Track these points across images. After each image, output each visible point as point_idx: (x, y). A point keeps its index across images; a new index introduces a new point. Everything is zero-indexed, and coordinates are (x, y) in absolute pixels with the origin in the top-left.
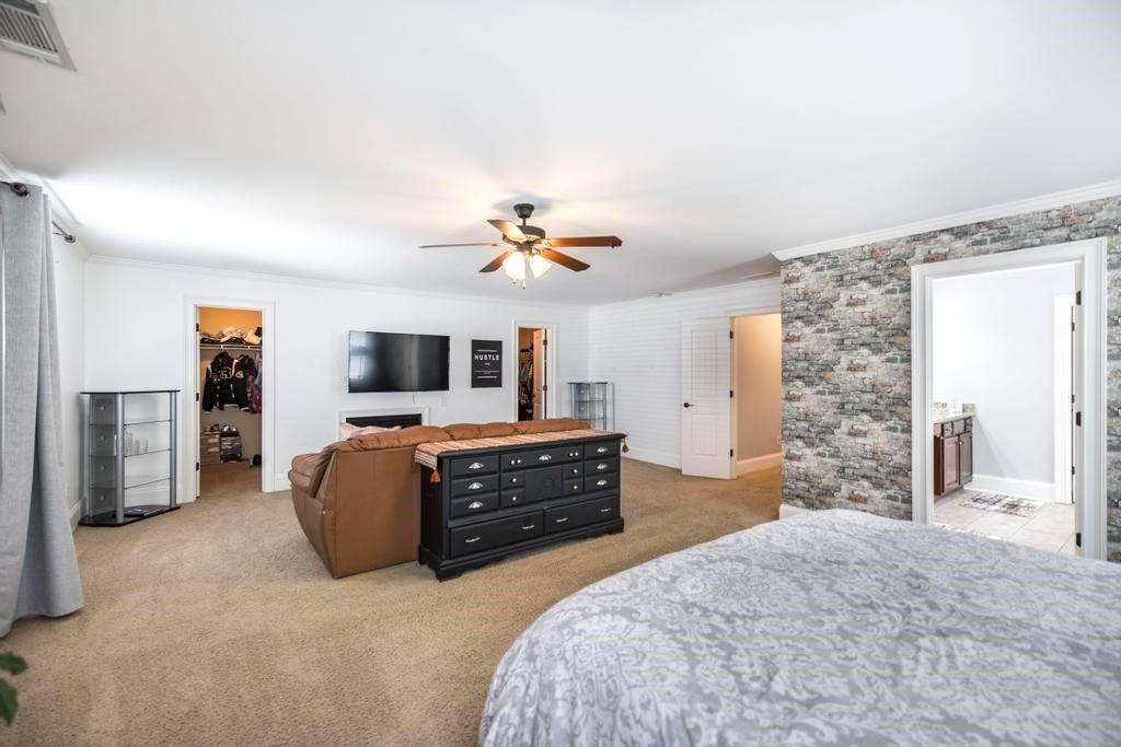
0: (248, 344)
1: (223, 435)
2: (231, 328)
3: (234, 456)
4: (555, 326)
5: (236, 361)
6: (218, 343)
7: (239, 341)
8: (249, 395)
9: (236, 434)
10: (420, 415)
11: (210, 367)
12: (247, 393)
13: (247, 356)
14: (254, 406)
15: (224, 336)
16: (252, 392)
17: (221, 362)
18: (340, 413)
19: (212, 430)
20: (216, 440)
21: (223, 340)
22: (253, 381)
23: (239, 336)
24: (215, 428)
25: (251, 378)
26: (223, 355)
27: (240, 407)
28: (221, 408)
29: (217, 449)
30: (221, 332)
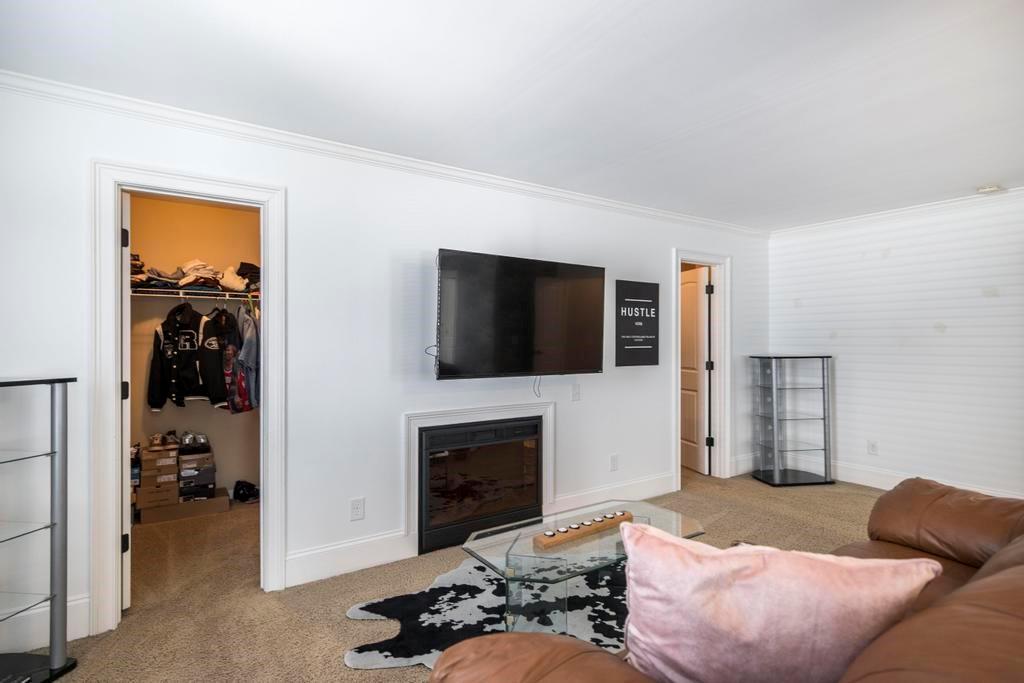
0: (225, 289)
1: (184, 450)
2: (197, 263)
3: (201, 489)
4: (728, 260)
5: (205, 319)
6: (175, 286)
7: (210, 284)
8: (228, 380)
9: (205, 449)
10: (539, 418)
11: (159, 329)
12: (224, 375)
13: (224, 311)
14: (237, 399)
15: (184, 275)
16: (234, 374)
17: (180, 320)
18: (409, 418)
19: (164, 442)
20: (171, 462)
21: (183, 282)
22: (235, 354)
23: (209, 276)
24: (170, 439)
25: (231, 349)
26: (183, 309)
27: (214, 402)
28: (180, 403)
29: (172, 478)
30: (180, 269)
